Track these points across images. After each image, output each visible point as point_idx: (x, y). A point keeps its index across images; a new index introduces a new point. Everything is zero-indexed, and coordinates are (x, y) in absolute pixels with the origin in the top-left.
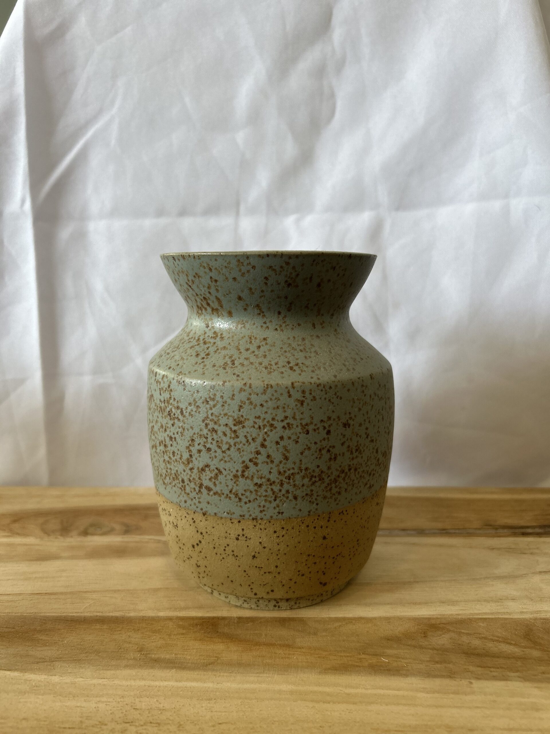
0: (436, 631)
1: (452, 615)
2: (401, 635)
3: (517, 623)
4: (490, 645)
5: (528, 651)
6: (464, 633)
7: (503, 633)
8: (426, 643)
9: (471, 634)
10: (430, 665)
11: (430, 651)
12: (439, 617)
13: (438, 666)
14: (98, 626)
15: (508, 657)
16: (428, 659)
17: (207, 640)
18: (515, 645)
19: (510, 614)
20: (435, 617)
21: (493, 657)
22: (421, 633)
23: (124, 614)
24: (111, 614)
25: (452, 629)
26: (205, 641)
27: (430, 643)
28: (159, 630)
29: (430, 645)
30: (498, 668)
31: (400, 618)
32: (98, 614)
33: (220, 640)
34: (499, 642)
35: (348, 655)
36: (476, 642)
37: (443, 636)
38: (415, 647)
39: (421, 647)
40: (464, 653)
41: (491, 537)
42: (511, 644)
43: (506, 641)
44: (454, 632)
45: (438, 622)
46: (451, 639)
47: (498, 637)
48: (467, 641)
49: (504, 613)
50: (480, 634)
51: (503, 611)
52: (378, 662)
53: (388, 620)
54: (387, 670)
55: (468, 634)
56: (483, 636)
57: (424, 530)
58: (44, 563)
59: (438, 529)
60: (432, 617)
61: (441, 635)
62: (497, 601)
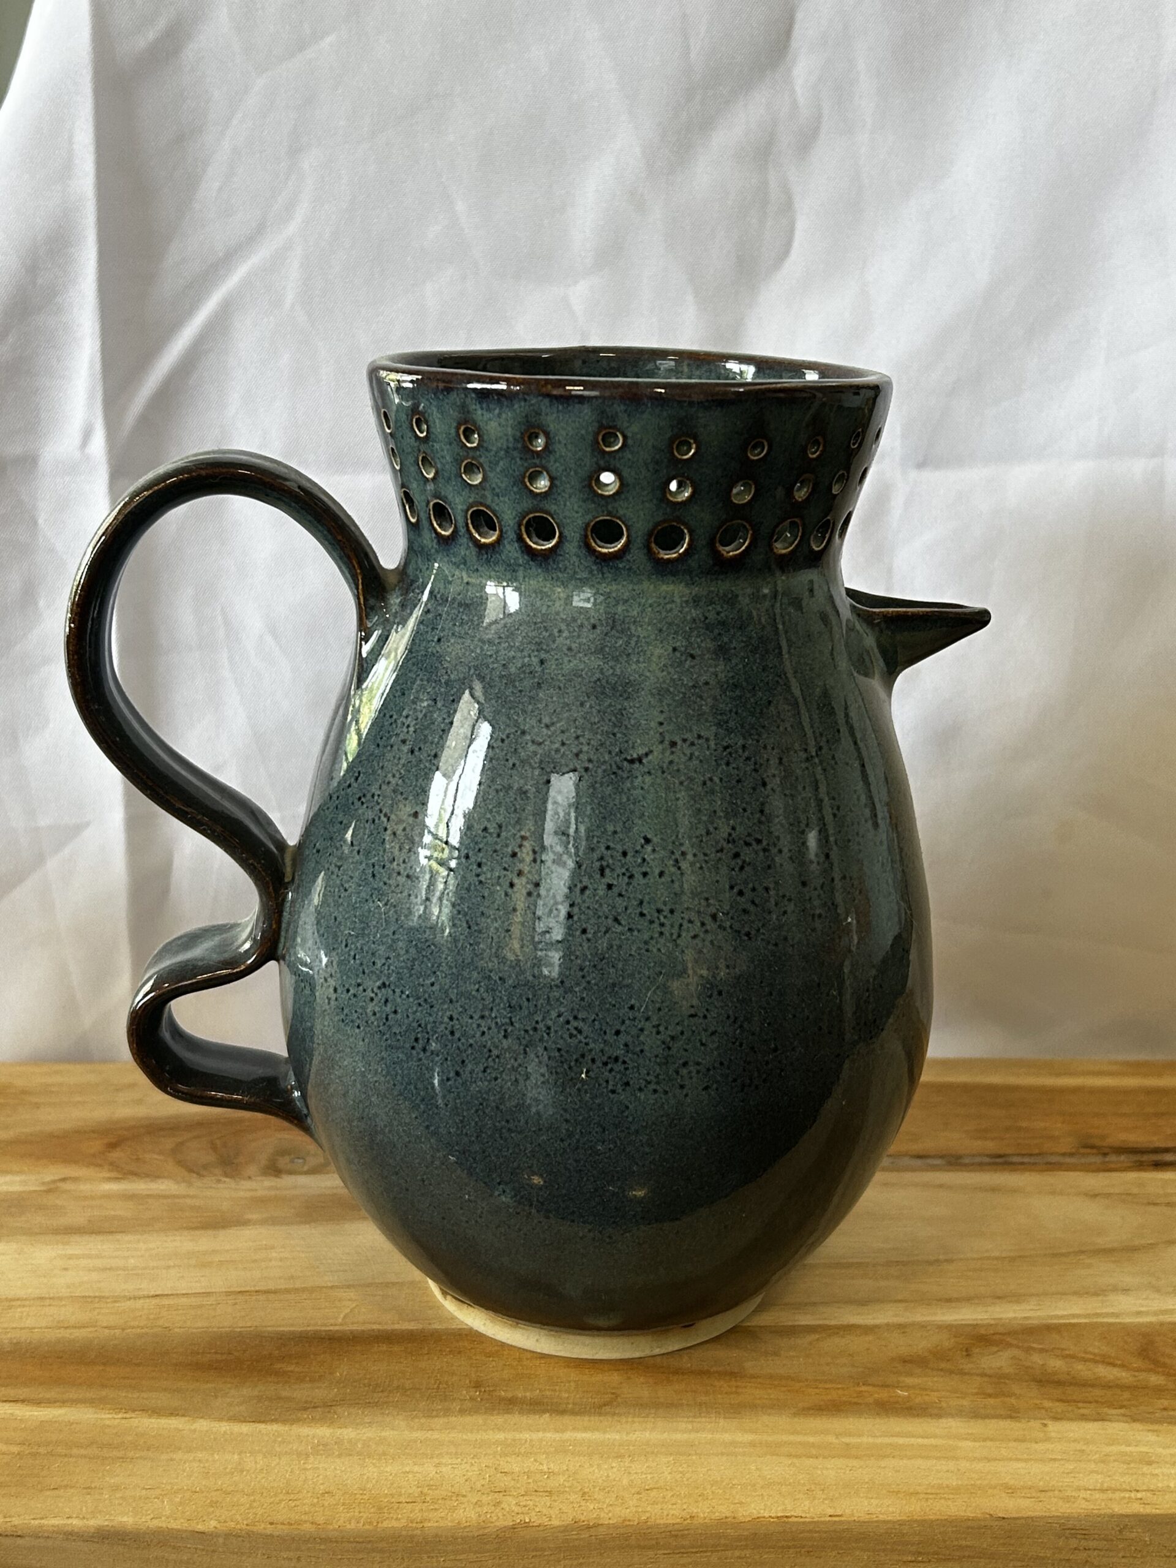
0: (986, 1346)
1: (1015, 1318)
2: (926, 1354)
3: (1127, 1330)
4: (1080, 1367)
5: (1142, 1376)
6: (1034, 1349)
7: (1103, 1348)
8: (970, 1366)
9: (1047, 1350)
10: (978, 1400)
11: (978, 1378)
12: (992, 1322)
13: (992, 1401)
14: (384, 1347)
15: (1108, 1386)
16: (976, 1391)
18: (1123, 1366)
19: (1117, 1315)
20: (985, 1322)
21: (1084, 1385)
22: (961, 1350)
23: (421, 1326)
24: (399, 1327)
25: (1014, 1342)
27: (978, 1366)
28: (497, 1351)
29: (978, 1368)
30: (1090, 1402)
31: (923, 1326)
34: (1095, 1363)
35: (839, 1386)
36: (1056, 1364)
37: (1001, 1353)
38: (951, 1372)
39: (962, 1373)
40: (1035, 1380)
41: (1093, 1171)
42: (1114, 1365)
43: (1106, 1360)
44: (1018, 1347)
45: (992, 1332)
46: (1012, 1358)
47: (1095, 1354)
48: (1041, 1362)
49: (1107, 1315)
50: (1063, 1349)
51: (1104, 1311)
52: (890, 1397)
53: (902, 1327)
54: (907, 1408)
56: (1067, 1352)
57: (960, 1157)
58: (222, 1233)
59: (988, 1156)
60: (979, 1322)
61: (996, 1352)
62: (1096, 1294)
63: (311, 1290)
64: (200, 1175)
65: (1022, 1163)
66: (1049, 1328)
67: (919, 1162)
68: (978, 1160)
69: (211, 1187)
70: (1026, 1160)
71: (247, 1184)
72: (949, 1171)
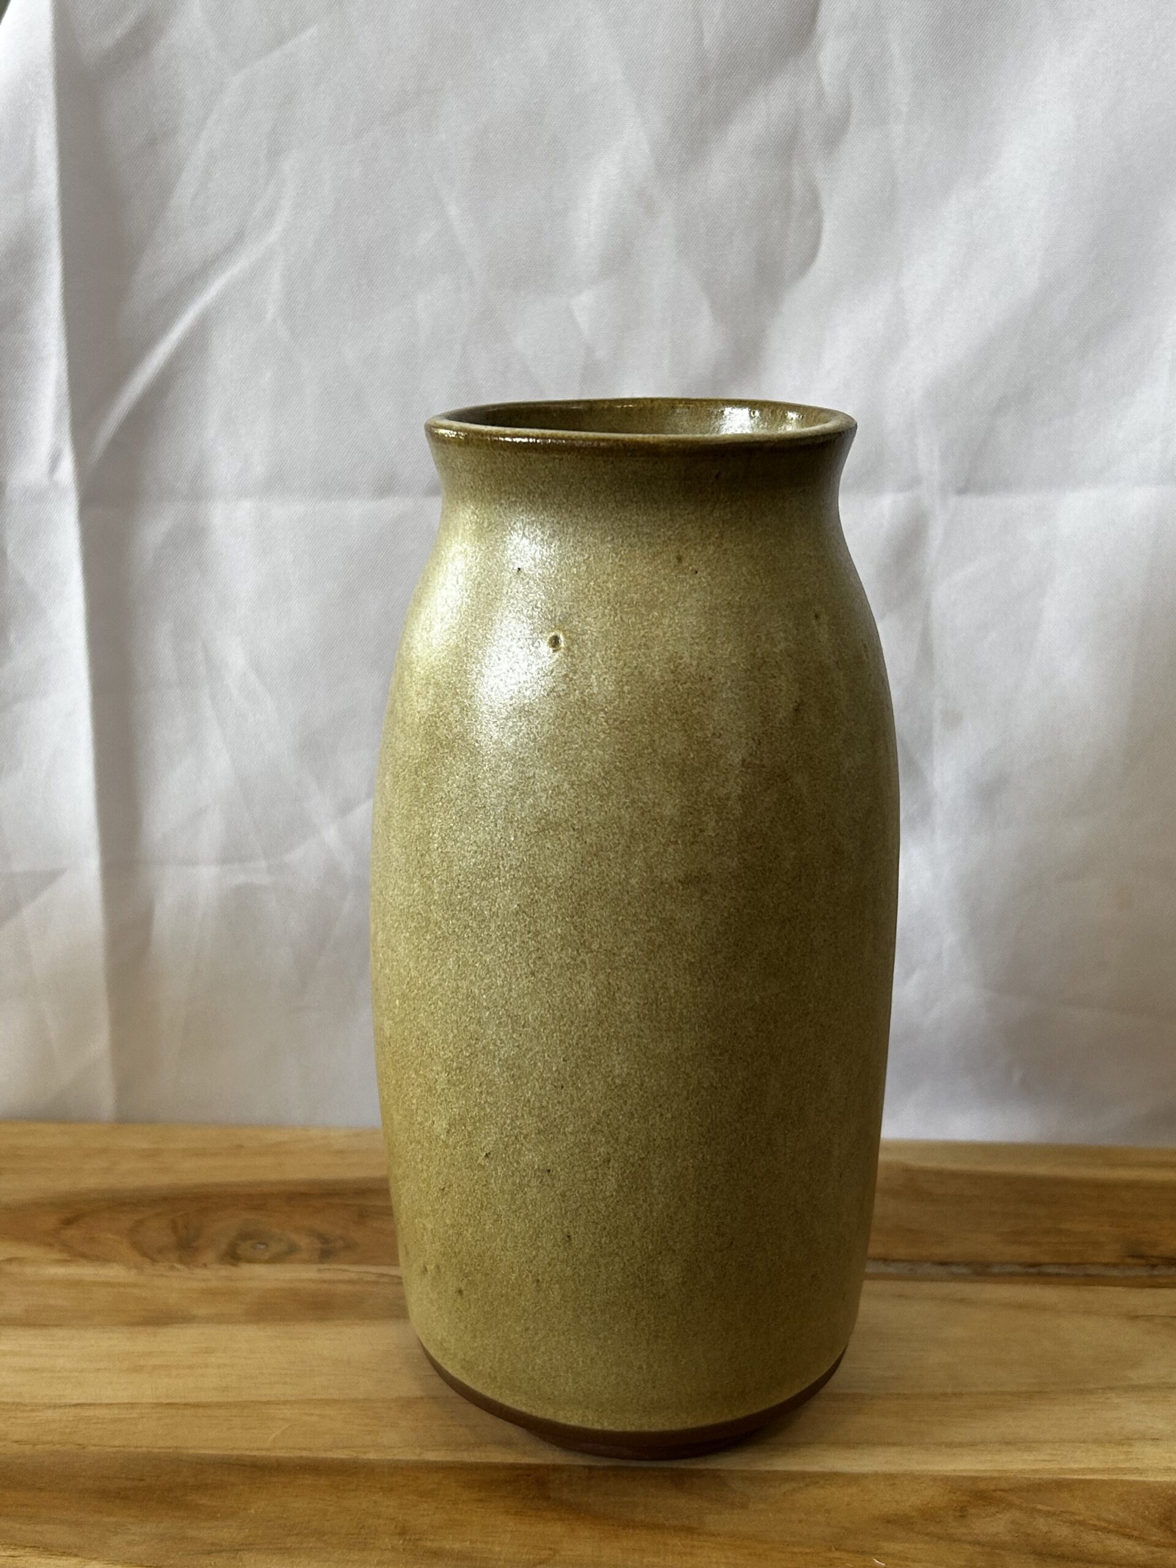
1: (1022, 1471)
2: (913, 1514)
3: (1151, 1491)
4: (1089, 1537)
5: (1160, 1552)
6: (1039, 1511)
7: (1120, 1513)
8: (963, 1530)
9: (1054, 1514)
11: (968, 1547)
12: (996, 1475)
14: (309, 1480)
17: (529, 1514)
18: (1139, 1538)
19: (1142, 1472)
20: (988, 1474)
21: (1090, 1562)
22: (955, 1509)
23: (355, 1455)
24: (330, 1455)
25: (1017, 1502)
26: (527, 1516)
27: (971, 1531)
28: (432, 1490)
29: (970, 1534)
31: (915, 1477)
32: (304, 1454)
33: (555, 1515)
34: (1108, 1533)
35: (808, 1551)
36: (1062, 1532)
37: (999, 1516)
38: (940, 1538)
39: (952, 1539)
40: (1034, 1552)
41: (1137, 1287)
42: (1129, 1537)
43: (1122, 1531)
44: (1020, 1508)
45: (992, 1487)
46: (1012, 1522)
47: (1109, 1522)
48: (1045, 1529)
49: (1131, 1471)
50: (1073, 1514)
51: (1127, 1465)
53: (891, 1478)
56: (1077, 1517)
57: (989, 1265)
58: (162, 1331)
59: (1020, 1264)
60: (980, 1474)
61: (994, 1515)
62: (1120, 1443)
63: (243, 1405)
64: (154, 1261)
65: (1058, 1275)
66: (1061, 1485)
67: (941, 1271)
68: (1009, 1269)
69: (162, 1275)
70: (1064, 1270)
71: (200, 1273)
72: (972, 1282)
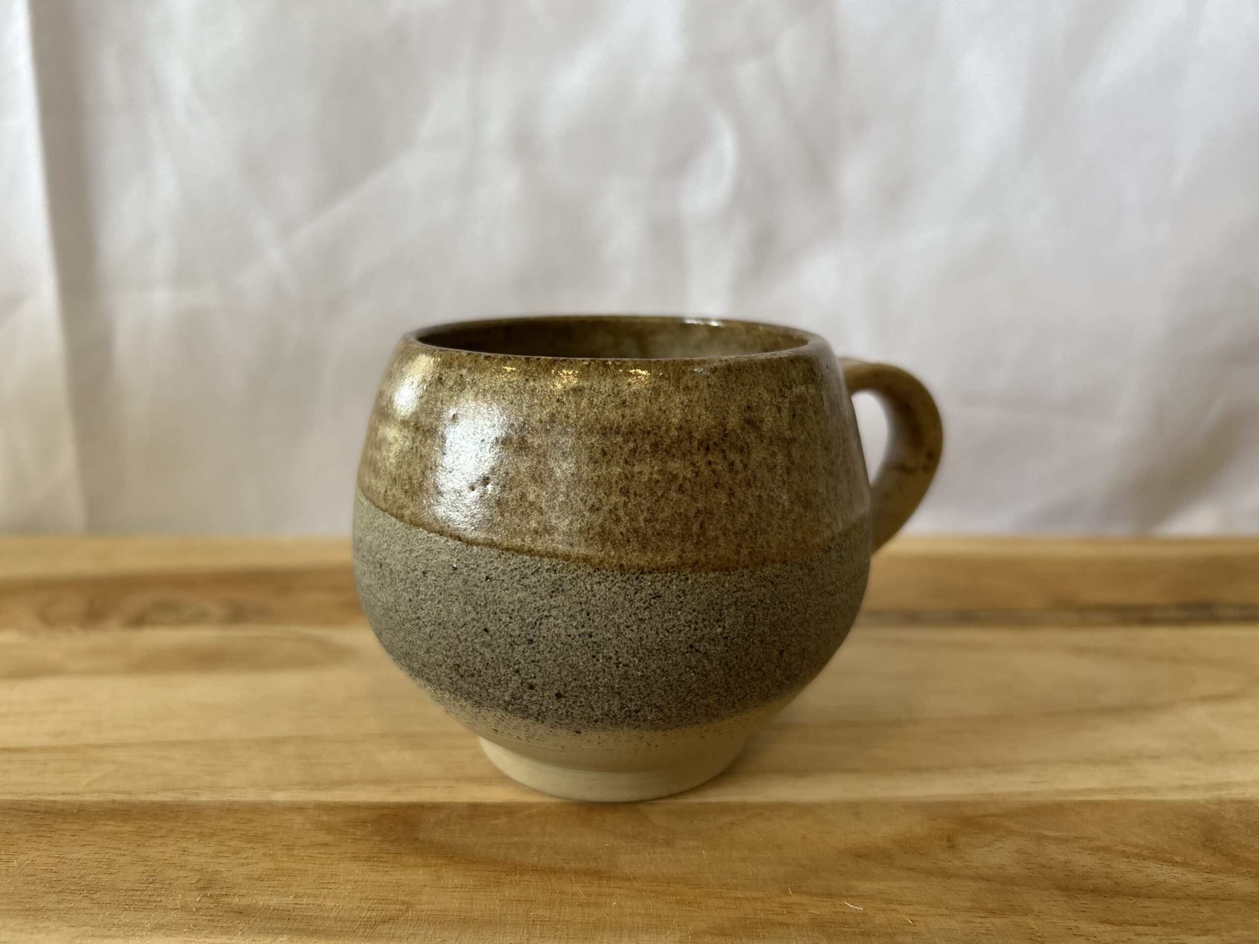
0: (976, 833)
2: (890, 845)
4: (1121, 865)
5: (1220, 879)
6: (1048, 838)
7: (1149, 836)
8: (957, 863)
9: (1067, 840)
10: (974, 920)
11: (970, 883)
12: (980, 799)
13: (998, 921)
14: (110, 826)
15: (1173, 895)
16: (968, 904)
17: (386, 859)
18: (1184, 864)
19: (1154, 791)
20: (969, 799)
21: (1136, 895)
22: (941, 839)
23: (183, 797)
25: (1016, 828)
26: (381, 862)
27: (967, 863)
28: (266, 834)
29: (968, 868)
30: (1155, 925)
31: (884, 806)
32: (118, 797)
33: (420, 861)
34: (1144, 859)
35: (756, 895)
36: (1086, 861)
37: (998, 844)
38: (929, 873)
39: (945, 874)
40: (1059, 887)
42: (1174, 863)
43: (1158, 856)
44: (1022, 835)
46: (1017, 851)
47: (1137, 846)
48: (1063, 858)
49: (1140, 790)
50: (1091, 839)
52: (835, 913)
53: (854, 808)
54: (862, 933)
55: (1059, 840)
56: (1098, 844)
60: (961, 799)
61: (992, 843)
62: (1116, 763)
66: (1063, 808)
